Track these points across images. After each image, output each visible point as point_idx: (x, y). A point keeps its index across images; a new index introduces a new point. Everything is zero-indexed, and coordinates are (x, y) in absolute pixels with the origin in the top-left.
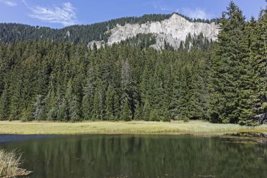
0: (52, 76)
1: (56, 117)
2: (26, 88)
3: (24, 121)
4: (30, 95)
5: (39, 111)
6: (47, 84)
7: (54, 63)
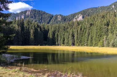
0: (110, 27)
1: (114, 46)
2: (98, 34)
3: (100, 47)
4: (100, 36)
5: (105, 43)
6: (108, 31)
7: (109, 21)
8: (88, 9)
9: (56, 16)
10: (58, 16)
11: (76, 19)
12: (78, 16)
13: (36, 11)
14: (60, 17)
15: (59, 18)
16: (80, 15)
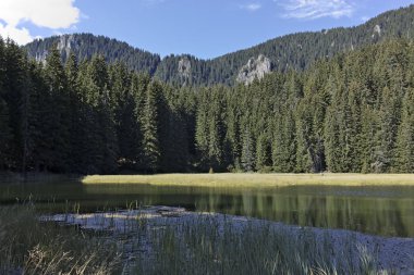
8: (289, 37)
9: (172, 61)
10: (181, 62)
11: (247, 72)
12: (252, 62)
13: (92, 41)
14: (188, 66)
15: (184, 68)
16: (263, 60)
